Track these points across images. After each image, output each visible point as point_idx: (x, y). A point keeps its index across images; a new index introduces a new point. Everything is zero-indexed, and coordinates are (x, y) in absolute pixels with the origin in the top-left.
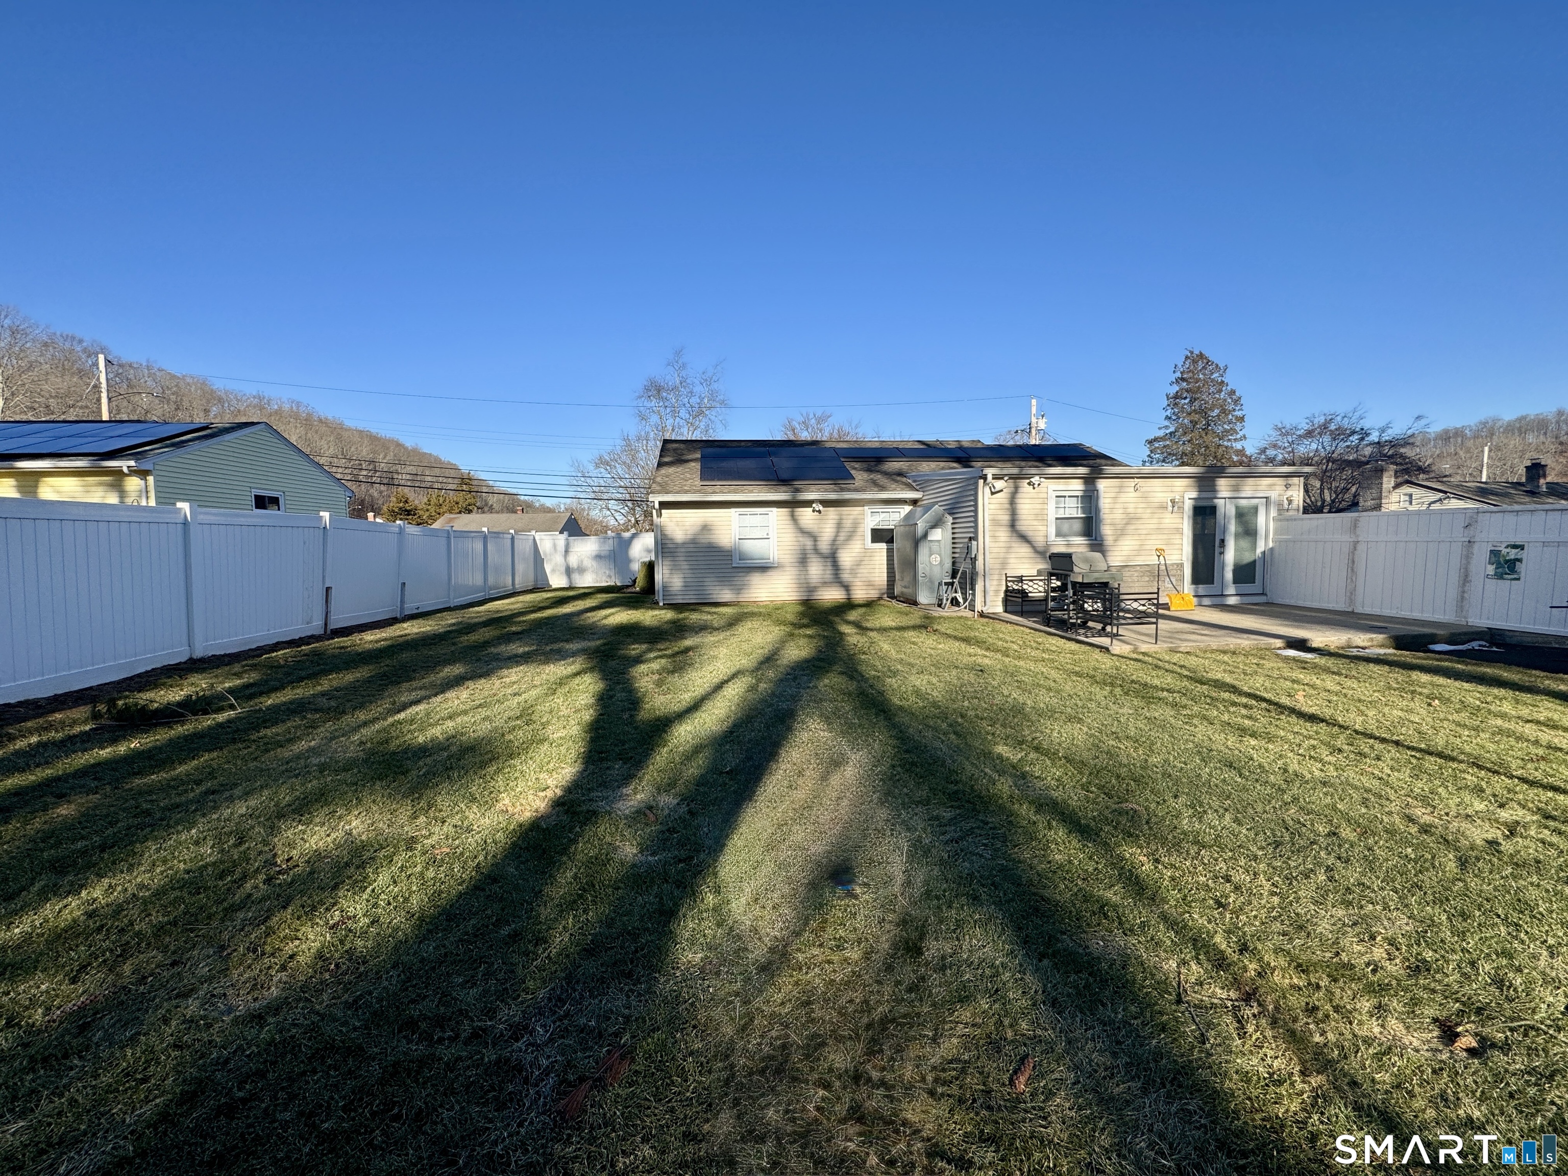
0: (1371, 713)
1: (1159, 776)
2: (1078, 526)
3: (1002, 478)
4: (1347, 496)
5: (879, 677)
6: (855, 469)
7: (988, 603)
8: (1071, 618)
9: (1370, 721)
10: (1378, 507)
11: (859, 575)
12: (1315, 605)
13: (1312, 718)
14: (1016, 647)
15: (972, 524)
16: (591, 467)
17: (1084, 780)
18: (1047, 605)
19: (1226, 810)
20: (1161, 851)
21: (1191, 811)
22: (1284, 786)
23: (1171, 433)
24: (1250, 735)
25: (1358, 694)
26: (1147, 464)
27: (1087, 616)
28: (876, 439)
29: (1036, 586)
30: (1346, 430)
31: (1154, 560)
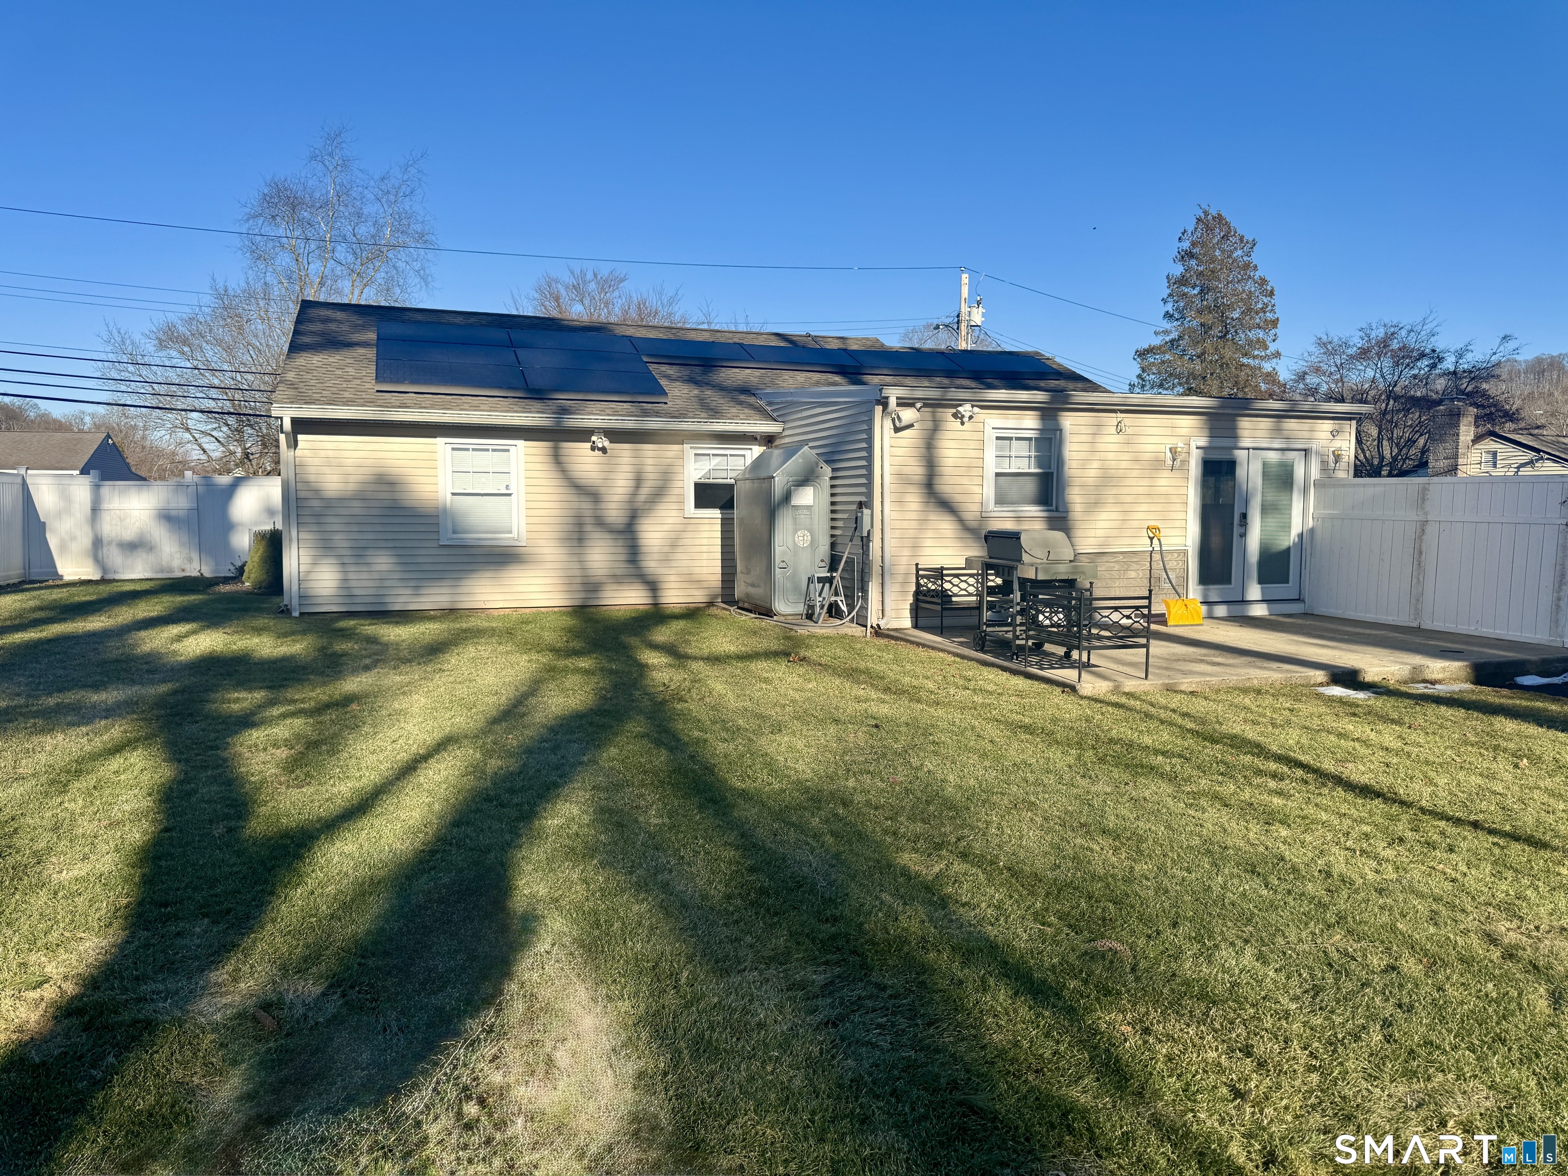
0: (1442, 781)
1: (1151, 893)
2: (1030, 487)
3: (912, 405)
4: (1413, 451)
5: (706, 740)
6: (668, 377)
7: (887, 613)
8: (1017, 638)
9: (1441, 794)
10: (1453, 469)
11: (674, 564)
12: (1370, 617)
13: (1366, 791)
14: (930, 685)
15: (864, 481)
16: (149, 347)
17: (1038, 905)
18: (980, 616)
19: (1246, 941)
20: (1153, 1014)
21: (1197, 946)
22: (1326, 899)
23: (1172, 341)
24: (1281, 822)
25: (1425, 753)
26: (1137, 390)
27: (1042, 636)
28: (705, 327)
29: (963, 586)
30: (1412, 351)
31: (1143, 544)
